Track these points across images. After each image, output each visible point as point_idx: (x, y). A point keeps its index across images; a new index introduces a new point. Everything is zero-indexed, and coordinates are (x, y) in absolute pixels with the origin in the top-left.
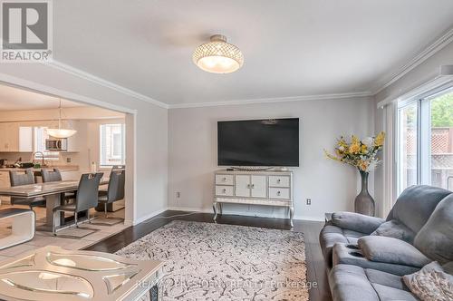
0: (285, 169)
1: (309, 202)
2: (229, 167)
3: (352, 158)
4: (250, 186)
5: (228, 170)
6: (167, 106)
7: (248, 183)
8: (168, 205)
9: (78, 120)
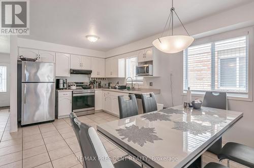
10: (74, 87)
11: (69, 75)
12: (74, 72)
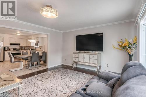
0: (97, 52)
1: (108, 65)
2: (78, 51)
3: (124, 48)
4: (84, 58)
5: (78, 52)
6: (62, 32)
7: (83, 57)
8: (63, 63)
9: (42, 37)
10: (12, 50)
11: (10, 45)
12: (12, 44)
